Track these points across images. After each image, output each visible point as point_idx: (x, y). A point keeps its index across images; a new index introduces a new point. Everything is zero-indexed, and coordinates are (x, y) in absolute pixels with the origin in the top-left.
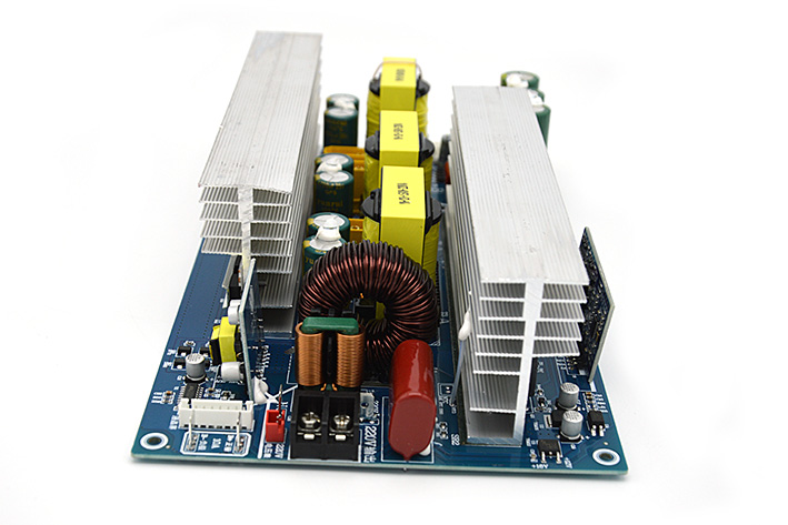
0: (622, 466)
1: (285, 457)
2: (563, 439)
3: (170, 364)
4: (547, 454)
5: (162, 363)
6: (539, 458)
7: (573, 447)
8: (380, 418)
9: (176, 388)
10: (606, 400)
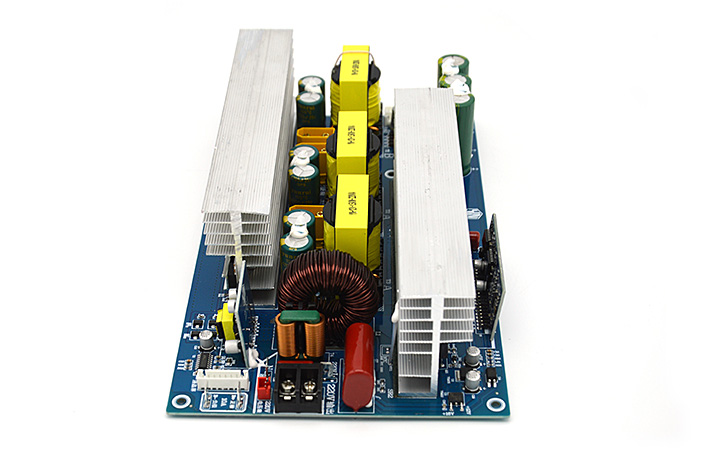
0: (506, 412)
1: (272, 411)
2: (466, 391)
3: (188, 335)
4: (454, 404)
5: (183, 335)
6: (448, 407)
7: (473, 397)
8: (337, 377)
9: (194, 356)
10: (501, 356)
